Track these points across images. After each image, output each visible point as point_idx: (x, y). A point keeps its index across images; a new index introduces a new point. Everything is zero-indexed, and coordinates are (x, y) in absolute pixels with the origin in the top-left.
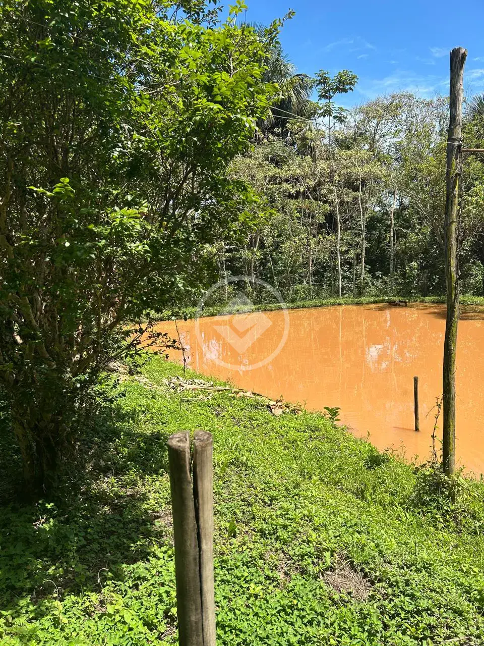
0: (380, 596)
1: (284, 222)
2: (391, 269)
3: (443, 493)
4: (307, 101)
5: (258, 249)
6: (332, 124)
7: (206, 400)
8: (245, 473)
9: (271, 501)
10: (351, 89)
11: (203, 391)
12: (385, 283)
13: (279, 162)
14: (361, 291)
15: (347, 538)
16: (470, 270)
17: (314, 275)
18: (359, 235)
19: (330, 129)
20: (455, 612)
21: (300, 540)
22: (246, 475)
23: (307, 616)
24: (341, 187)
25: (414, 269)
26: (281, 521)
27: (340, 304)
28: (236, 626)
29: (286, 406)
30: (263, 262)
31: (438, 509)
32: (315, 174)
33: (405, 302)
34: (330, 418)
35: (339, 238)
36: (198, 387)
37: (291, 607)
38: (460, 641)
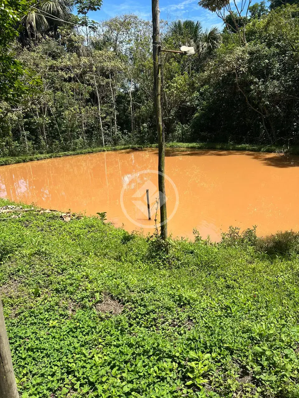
0: (128, 310)
1: (63, 98)
2: (132, 128)
3: (162, 249)
4: (71, 14)
5: (46, 116)
6: (88, 31)
7: (17, 218)
8: (45, 258)
9: (62, 271)
10: (98, 8)
11: (15, 213)
12: (130, 137)
13: (55, 56)
14: (116, 142)
15: (109, 283)
16: (175, 127)
17: (86, 133)
18: (111, 107)
19: (87, 35)
20: (167, 309)
21: (81, 290)
22: (46, 259)
23: (85, 330)
24: (98, 75)
25: (145, 128)
26: (69, 281)
27: (104, 151)
28: (41, 347)
29: (73, 215)
30: (51, 125)
31: (160, 259)
32: (80, 66)
33: (141, 148)
34: (101, 219)
35: (100, 109)
36: (11, 210)
37: (76, 328)
38: (169, 323)
